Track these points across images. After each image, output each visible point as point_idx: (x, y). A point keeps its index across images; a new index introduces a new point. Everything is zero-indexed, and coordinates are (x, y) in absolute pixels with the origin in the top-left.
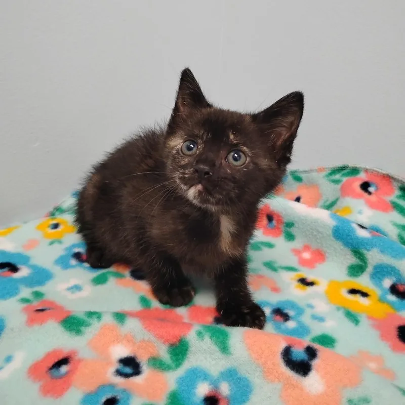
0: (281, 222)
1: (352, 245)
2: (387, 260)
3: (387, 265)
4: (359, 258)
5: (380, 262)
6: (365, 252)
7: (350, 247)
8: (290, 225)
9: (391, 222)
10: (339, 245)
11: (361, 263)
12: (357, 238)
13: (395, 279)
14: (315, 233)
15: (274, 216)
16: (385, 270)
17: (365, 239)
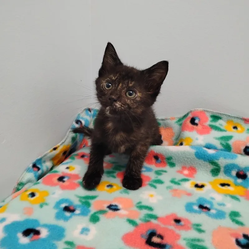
0: (164, 159)
1: (208, 160)
2: (229, 161)
3: (230, 164)
4: (215, 165)
5: (227, 164)
6: (216, 161)
7: (208, 161)
8: (169, 158)
9: (214, 138)
10: (201, 162)
11: (217, 168)
12: (210, 155)
13: (237, 170)
14: (186, 159)
15: (159, 156)
16: (230, 167)
17: (214, 154)
